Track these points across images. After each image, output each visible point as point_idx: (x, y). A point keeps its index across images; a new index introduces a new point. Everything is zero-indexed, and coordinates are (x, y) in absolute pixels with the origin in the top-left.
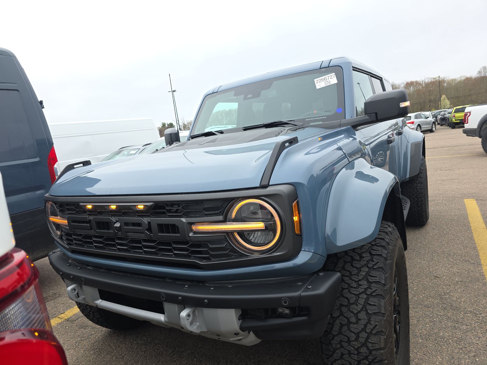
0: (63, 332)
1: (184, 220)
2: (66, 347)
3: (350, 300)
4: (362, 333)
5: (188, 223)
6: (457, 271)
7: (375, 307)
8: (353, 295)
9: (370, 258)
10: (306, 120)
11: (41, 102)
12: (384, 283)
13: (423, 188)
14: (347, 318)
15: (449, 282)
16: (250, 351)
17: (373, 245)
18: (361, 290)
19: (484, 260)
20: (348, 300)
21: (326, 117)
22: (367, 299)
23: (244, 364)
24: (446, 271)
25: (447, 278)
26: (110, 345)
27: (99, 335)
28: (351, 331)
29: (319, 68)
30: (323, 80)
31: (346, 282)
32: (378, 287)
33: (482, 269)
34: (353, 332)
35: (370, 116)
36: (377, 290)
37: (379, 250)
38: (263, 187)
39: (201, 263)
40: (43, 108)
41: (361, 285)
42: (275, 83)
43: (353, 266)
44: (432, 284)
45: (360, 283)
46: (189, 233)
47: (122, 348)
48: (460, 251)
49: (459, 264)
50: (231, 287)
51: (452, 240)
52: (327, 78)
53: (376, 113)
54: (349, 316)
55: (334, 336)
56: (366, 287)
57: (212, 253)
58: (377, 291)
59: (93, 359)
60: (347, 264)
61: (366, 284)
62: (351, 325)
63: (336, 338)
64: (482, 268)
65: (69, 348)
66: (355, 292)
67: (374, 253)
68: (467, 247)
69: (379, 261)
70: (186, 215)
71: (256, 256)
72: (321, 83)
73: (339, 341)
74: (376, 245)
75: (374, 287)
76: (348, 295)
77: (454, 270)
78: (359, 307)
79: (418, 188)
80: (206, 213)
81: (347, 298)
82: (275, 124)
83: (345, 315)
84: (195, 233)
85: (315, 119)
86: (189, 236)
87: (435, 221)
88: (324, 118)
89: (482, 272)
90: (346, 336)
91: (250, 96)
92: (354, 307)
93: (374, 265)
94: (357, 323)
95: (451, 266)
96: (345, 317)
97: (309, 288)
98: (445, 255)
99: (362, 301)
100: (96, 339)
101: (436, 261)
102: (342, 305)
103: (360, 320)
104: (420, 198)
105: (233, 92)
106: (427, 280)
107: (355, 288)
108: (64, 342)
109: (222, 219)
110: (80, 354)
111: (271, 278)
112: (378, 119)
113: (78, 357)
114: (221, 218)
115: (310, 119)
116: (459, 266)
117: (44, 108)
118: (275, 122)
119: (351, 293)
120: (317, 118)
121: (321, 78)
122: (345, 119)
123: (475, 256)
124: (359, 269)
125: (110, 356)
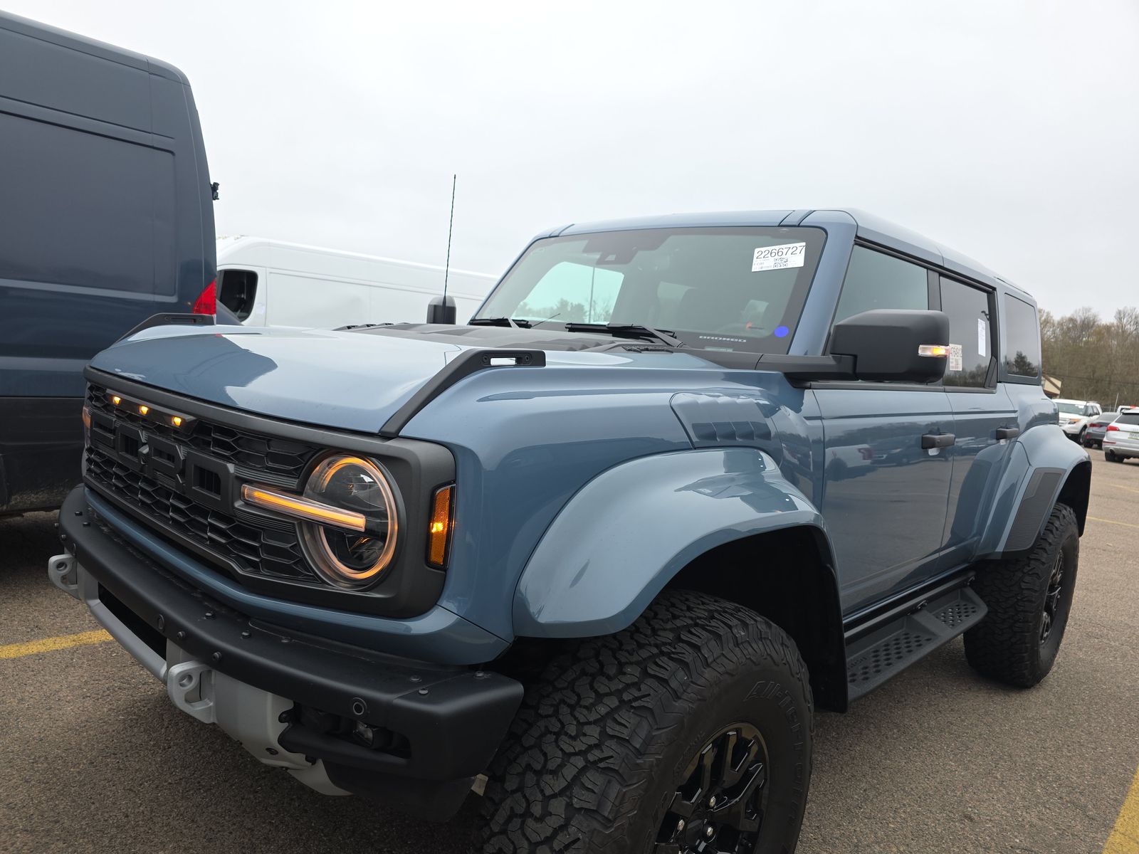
0: (100, 661)
1: (231, 467)
2: (85, 690)
3: (549, 763)
4: (544, 846)
5: (237, 477)
6: (1035, 821)
7: (590, 796)
8: (560, 752)
9: (636, 680)
10: (701, 337)
11: (215, 187)
12: (638, 746)
13: (1036, 588)
14: (527, 800)
15: (993, 839)
16: (417, 828)
17: (662, 653)
18: (579, 746)
19: (1127, 820)
20: (546, 760)
21: (745, 341)
22: (583, 771)
23: (385, 850)
24: (1004, 813)
25: (995, 830)
26: (162, 715)
27: (158, 689)
28: (524, 835)
29: (777, 224)
30: (773, 254)
31: (561, 717)
32: (619, 751)
33: (1104, 839)
34: (527, 839)
35: (838, 361)
36: (612, 757)
37: (669, 668)
38: (384, 436)
39: (239, 571)
40: (216, 198)
41: (585, 735)
42: (672, 239)
43: (592, 688)
44: (945, 830)
45: (587, 729)
46: (237, 500)
47: (178, 730)
48: (1079, 777)
49: (1052, 807)
50: (286, 644)
51: (1076, 746)
52: (785, 251)
53: (855, 357)
54: (532, 798)
55: (493, 835)
56: (592, 741)
57: (264, 556)
58: (611, 761)
59: (114, 731)
60: (585, 677)
61: (597, 736)
62: (530, 822)
63: (493, 840)
64: (1108, 836)
65: (88, 695)
66: (565, 747)
67: (652, 673)
68: (1105, 774)
69: (652, 692)
70: (239, 459)
71: (342, 588)
72: (766, 259)
73: (497, 848)
74: (668, 655)
75: (611, 748)
76: (550, 750)
77: (1027, 816)
78: (560, 784)
79: (1023, 586)
80: (270, 464)
81: (545, 755)
82: (630, 331)
83: (527, 792)
84: (248, 504)
85: (721, 339)
86: (234, 507)
87: (1066, 687)
88: (740, 340)
89: (1098, 846)
90: (513, 843)
91: (612, 258)
92: (550, 779)
93: (636, 699)
94: (540, 819)
95: (1026, 804)
96: (525, 796)
97: (420, 694)
98: (1030, 775)
99: (569, 772)
100: (147, 695)
101: (994, 781)
102: (529, 767)
103: (551, 814)
104: (1022, 611)
105: (584, 243)
106: (939, 816)
107: (571, 737)
108: (89, 680)
109: (295, 488)
110: (99, 713)
111: (370, 649)
112: (858, 371)
113: (91, 718)
114: (293, 483)
115: (708, 338)
116: (1048, 811)
117: (218, 199)
118: (631, 328)
119: (558, 746)
120: (724, 339)
121: (770, 248)
122: (787, 354)
123: (1112, 802)
124: (600, 697)
125: (146, 736)
